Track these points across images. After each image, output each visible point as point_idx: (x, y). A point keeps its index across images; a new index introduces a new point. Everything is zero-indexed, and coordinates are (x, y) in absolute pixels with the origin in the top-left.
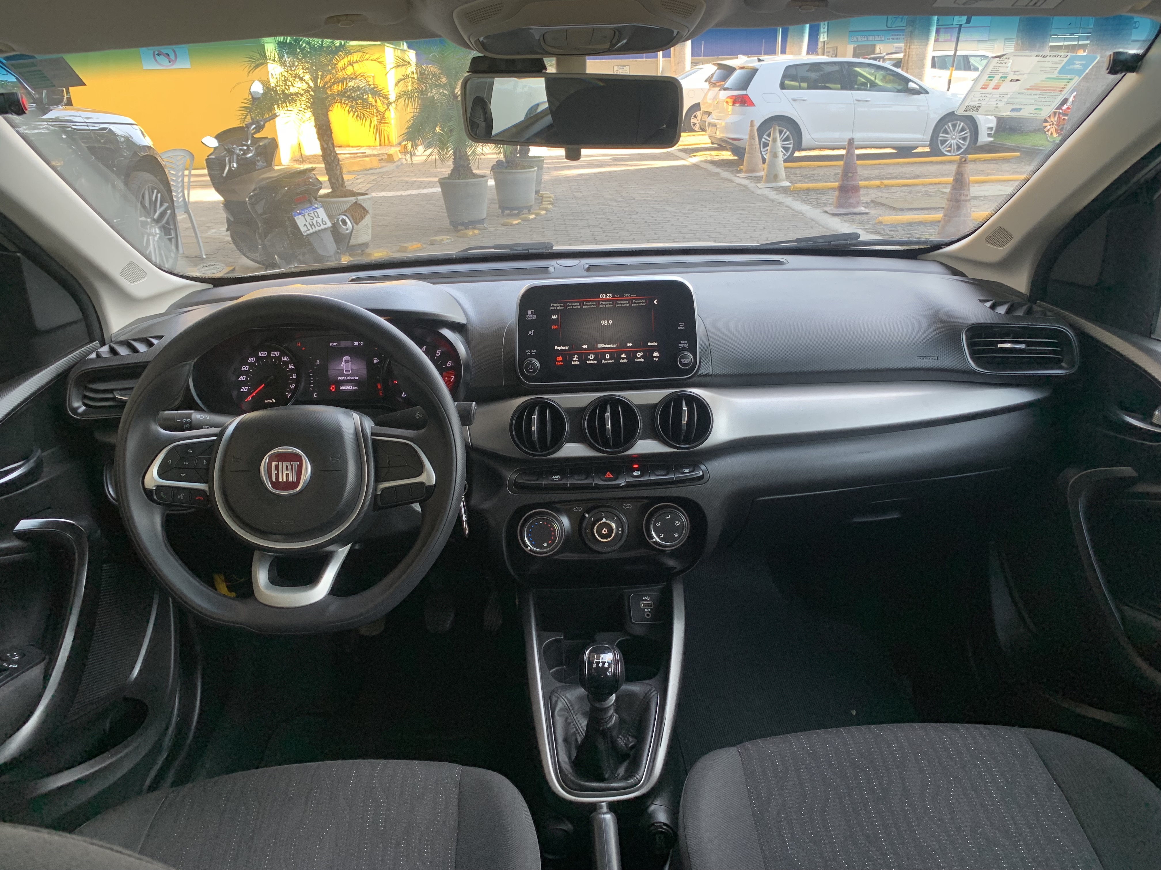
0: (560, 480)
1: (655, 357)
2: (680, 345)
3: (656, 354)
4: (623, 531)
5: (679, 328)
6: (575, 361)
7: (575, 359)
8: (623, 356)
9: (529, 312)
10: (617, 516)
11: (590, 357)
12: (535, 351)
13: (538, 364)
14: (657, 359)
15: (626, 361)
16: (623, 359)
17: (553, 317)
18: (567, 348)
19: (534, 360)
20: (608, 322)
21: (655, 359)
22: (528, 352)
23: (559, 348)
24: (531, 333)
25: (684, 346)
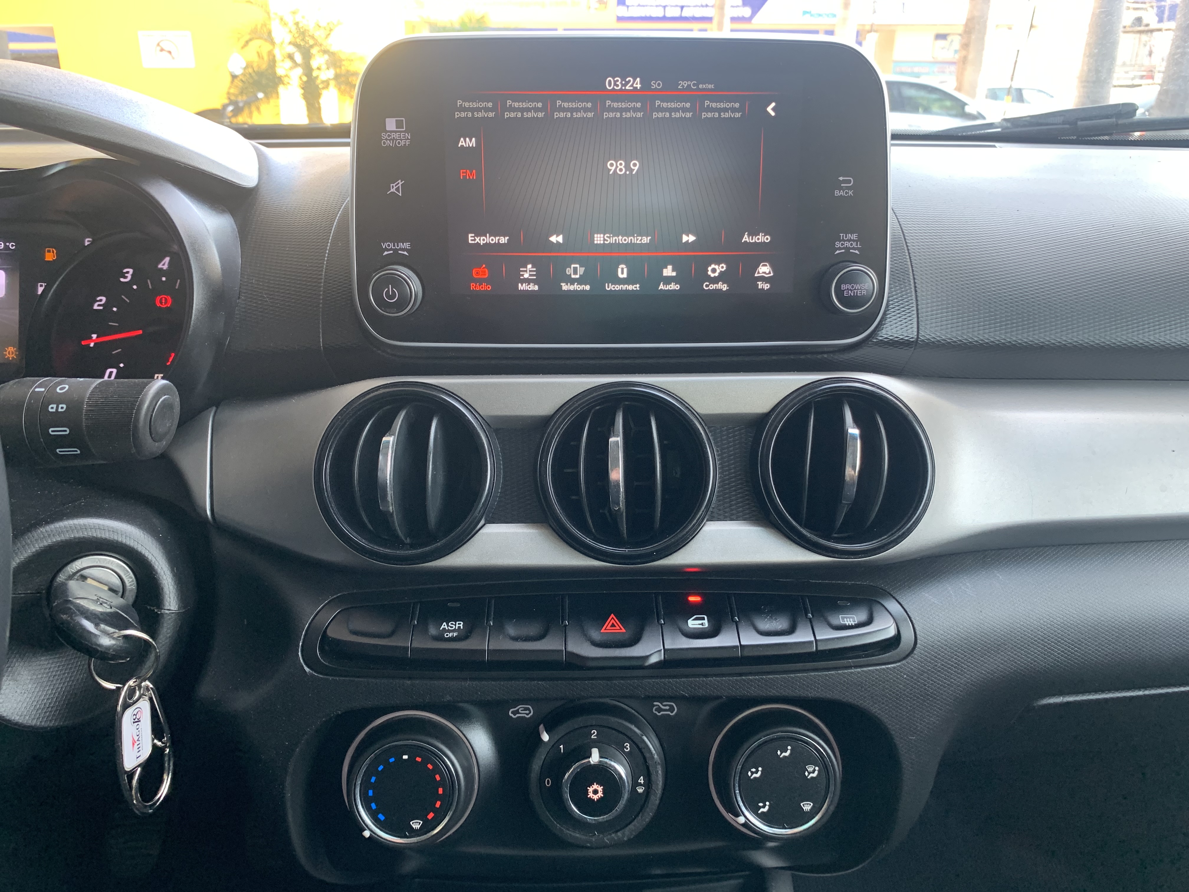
0: (463, 636)
1: (763, 279)
2: (838, 244)
3: (764, 270)
4: (648, 784)
5: (837, 193)
6: (528, 281)
7: (526, 276)
8: (669, 271)
9: (391, 124)
10: (633, 743)
11: (569, 271)
12: (407, 245)
13: (415, 285)
14: (767, 286)
15: (674, 287)
16: (668, 280)
17: (462, 143)
18: (504, 240)
19: (405, 272)
20: (627, 167)
21: (760, 285)
22: (388, 248)
23: (482, 240)
24: (396, 187)
25: (847, 249)
